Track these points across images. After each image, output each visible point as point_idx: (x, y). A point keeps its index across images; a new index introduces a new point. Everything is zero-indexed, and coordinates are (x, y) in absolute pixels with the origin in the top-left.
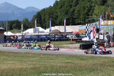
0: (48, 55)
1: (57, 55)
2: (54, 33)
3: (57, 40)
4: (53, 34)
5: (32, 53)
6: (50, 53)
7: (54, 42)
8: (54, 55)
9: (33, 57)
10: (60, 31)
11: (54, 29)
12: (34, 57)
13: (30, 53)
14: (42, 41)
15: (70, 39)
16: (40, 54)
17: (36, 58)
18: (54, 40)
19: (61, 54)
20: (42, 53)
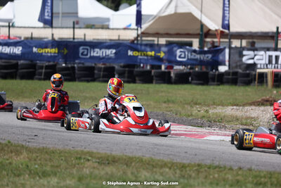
0: (128, 161)
1: (183, 167)
2: (167, 35)
3: (183, 79)
4: (163, 41)
5: (29, 150)
6: (139, 154)
7: (164, 87)
8: (164, 165)
9: (34, 174)
10: (202, 25)
11: (171, 11)
12: (45, 174)
13: (16, 149)
14: (94, 80)
15: (262, 77)
16: (81, 157)
17: (54, 181)
18: (165, 78)
19: (208, 162)
20: (91, 154)
